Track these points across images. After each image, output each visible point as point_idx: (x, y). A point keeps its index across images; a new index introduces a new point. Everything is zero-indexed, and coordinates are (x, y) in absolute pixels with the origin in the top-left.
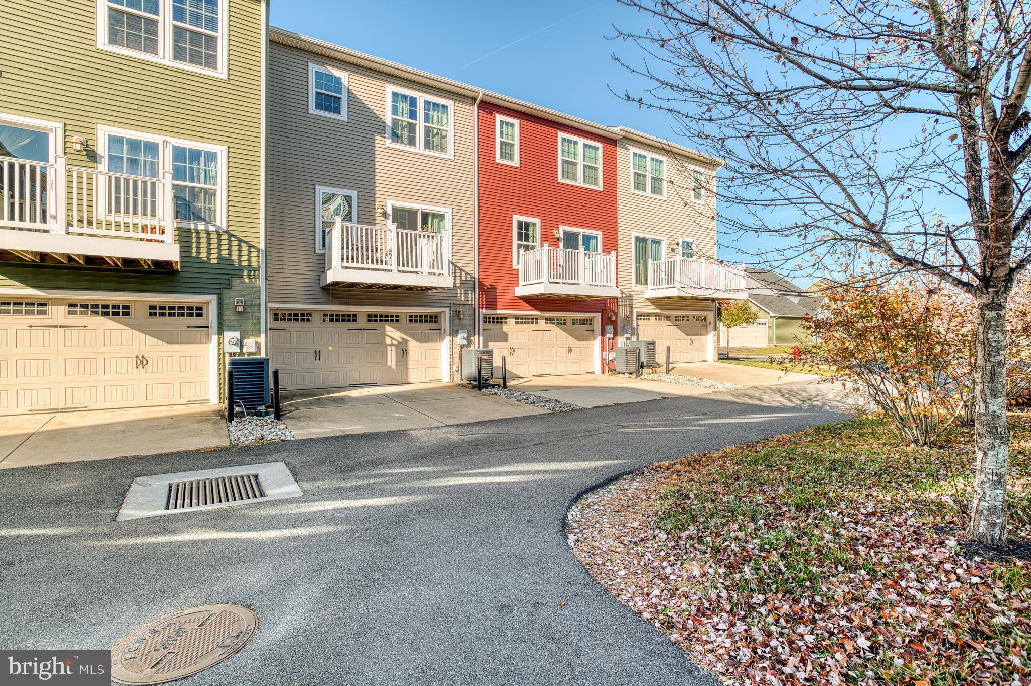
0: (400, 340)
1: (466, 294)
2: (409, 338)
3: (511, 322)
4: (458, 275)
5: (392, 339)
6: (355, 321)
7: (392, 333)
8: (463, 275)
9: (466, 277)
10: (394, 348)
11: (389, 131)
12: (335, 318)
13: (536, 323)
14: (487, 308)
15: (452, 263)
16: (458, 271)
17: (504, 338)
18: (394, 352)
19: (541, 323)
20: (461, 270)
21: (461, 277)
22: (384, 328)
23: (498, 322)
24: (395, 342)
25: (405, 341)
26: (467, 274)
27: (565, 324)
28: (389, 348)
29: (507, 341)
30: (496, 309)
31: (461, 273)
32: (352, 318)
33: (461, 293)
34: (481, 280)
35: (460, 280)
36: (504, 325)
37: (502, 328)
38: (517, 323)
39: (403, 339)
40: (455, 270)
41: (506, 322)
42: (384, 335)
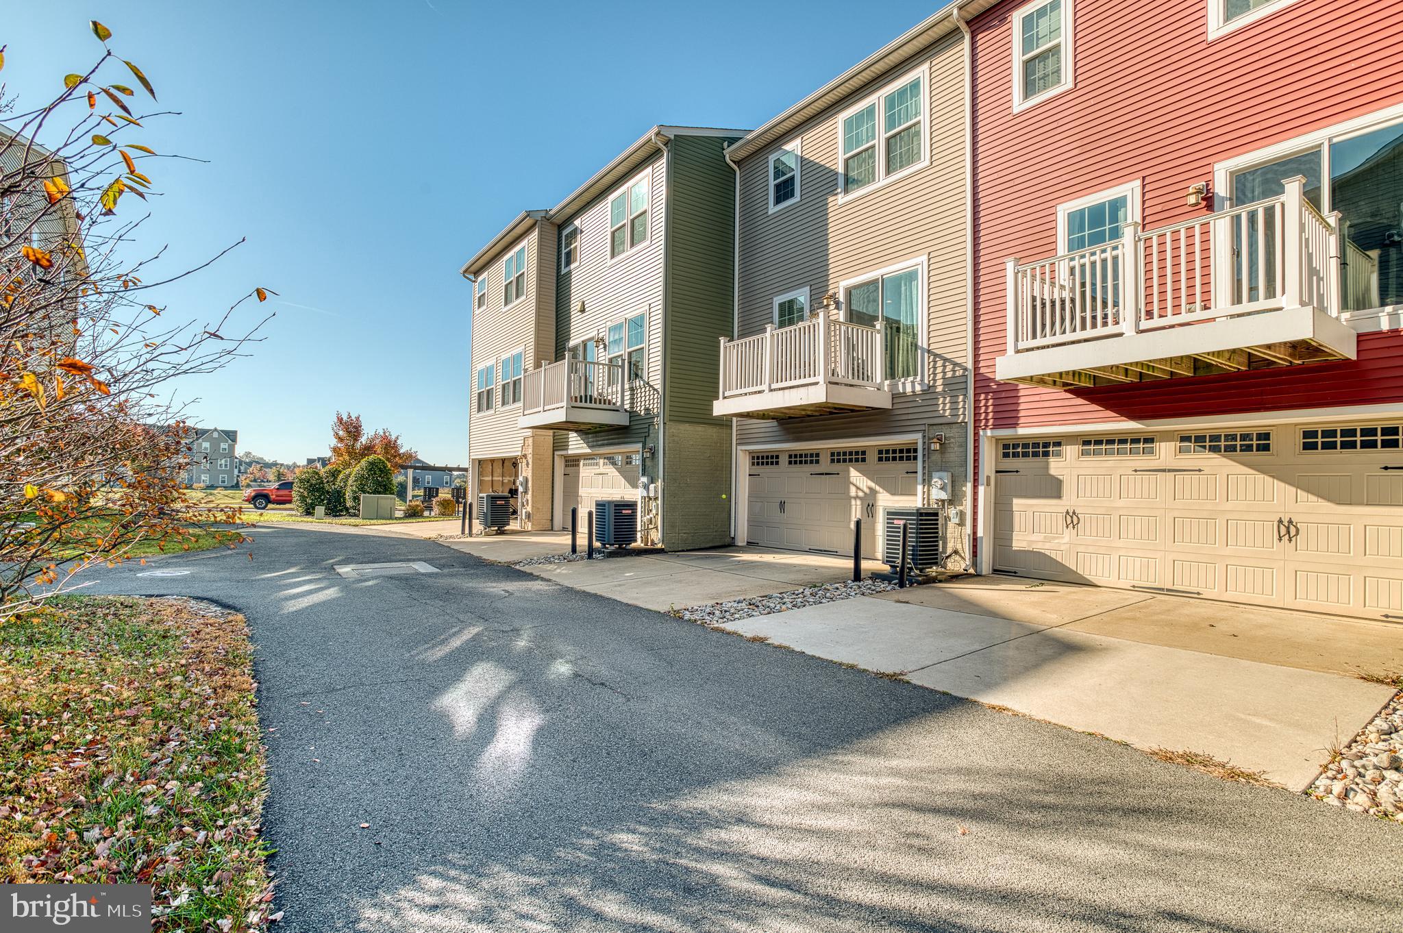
0: (867, 491)
1: (954, 402)
2: (878, 488)
3: (1071, 451)
4: (939, 370)
5: (858, 488)
6: (817, 462)
7: (858, 479)
8: (949, 367)
9: (954, 371)
10: (859, 502)
11: (841, 181)
12: (796, 459)
13: (1151, 452)
14: (995, 427)
15: (929, 351)
16: (940, 363)
17: (1054, 489)
18: (859, 507)
19: (1166, 452)
20: (946, 360)
21: (944, 373)
22: (848, 471)
23: (1036, 454)
24: (861, 494)
25: (873, 492)
26: (955, 364)
27: (1266, 448)
28: (853, 502)
29: (1059, 497)
30: (1015, 425)
31: (944, 366)
32: (814, 458)
33: (944, 404)
34: (982, 371)
35: (943, 378)
36: (1052, 459)
37: (1047, 468)
38: (1084, 453)
39: (871, 489)
40: (935, 362)
41: (1059, 454)
42: (848, 482)
